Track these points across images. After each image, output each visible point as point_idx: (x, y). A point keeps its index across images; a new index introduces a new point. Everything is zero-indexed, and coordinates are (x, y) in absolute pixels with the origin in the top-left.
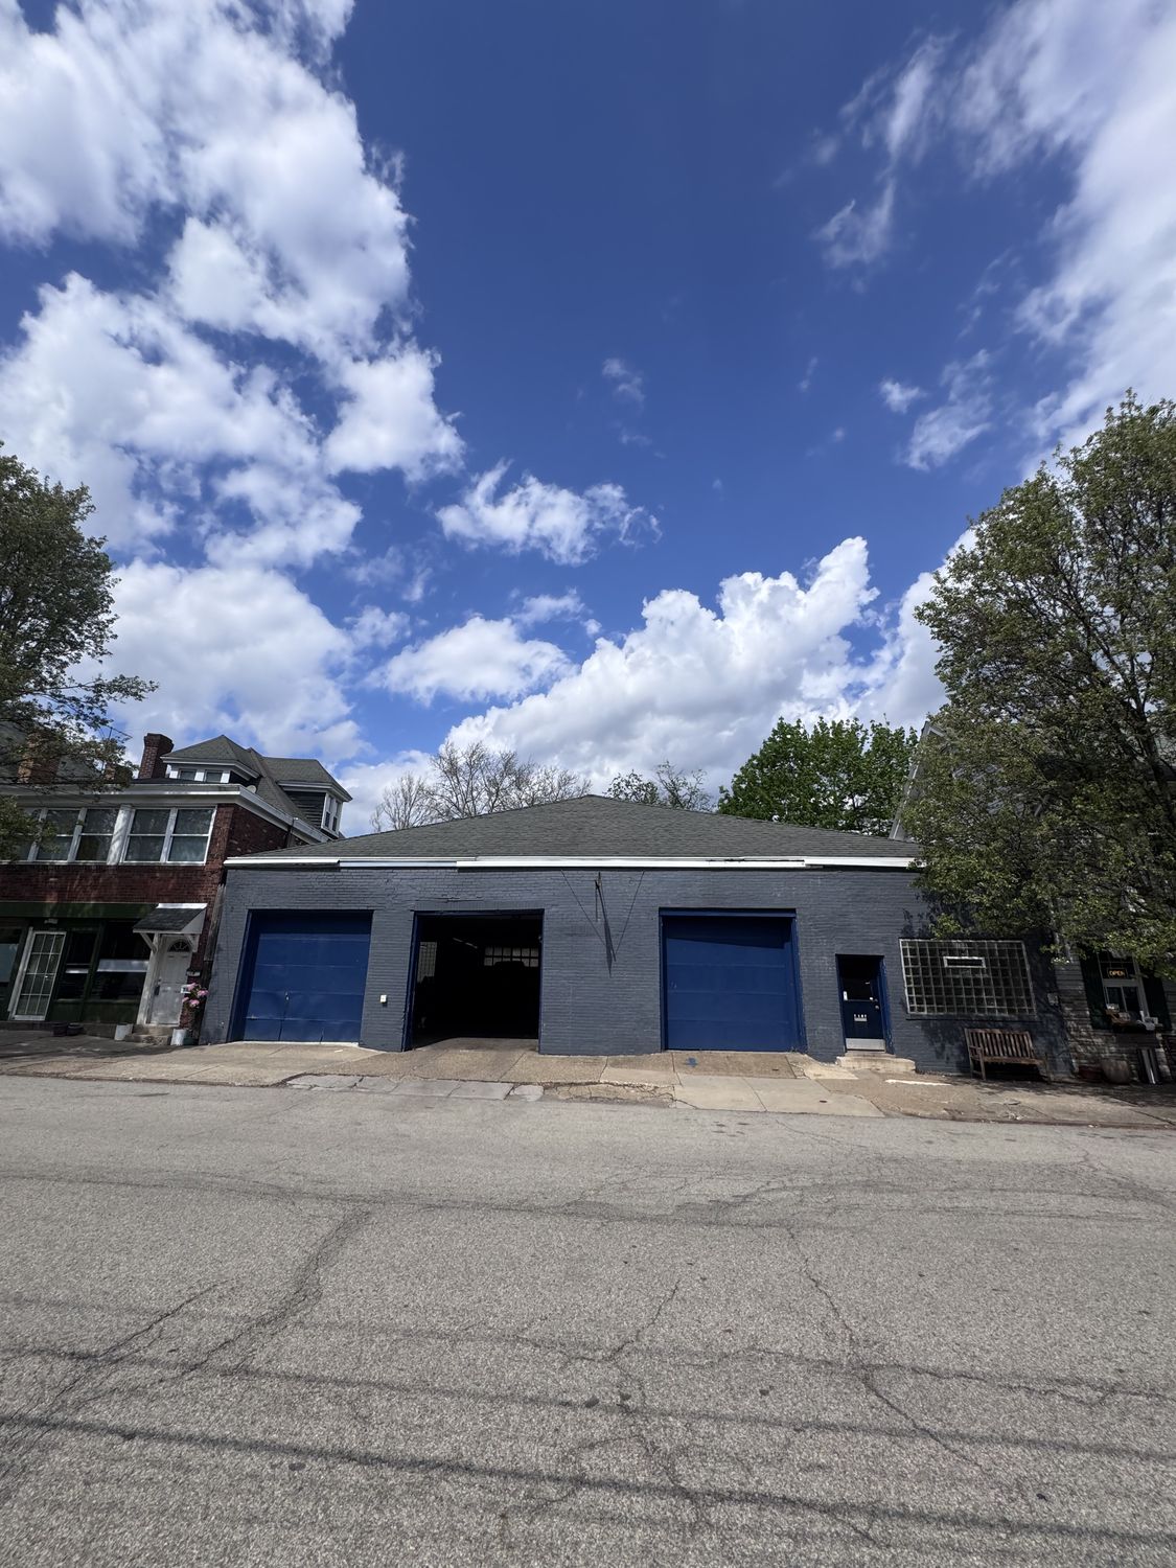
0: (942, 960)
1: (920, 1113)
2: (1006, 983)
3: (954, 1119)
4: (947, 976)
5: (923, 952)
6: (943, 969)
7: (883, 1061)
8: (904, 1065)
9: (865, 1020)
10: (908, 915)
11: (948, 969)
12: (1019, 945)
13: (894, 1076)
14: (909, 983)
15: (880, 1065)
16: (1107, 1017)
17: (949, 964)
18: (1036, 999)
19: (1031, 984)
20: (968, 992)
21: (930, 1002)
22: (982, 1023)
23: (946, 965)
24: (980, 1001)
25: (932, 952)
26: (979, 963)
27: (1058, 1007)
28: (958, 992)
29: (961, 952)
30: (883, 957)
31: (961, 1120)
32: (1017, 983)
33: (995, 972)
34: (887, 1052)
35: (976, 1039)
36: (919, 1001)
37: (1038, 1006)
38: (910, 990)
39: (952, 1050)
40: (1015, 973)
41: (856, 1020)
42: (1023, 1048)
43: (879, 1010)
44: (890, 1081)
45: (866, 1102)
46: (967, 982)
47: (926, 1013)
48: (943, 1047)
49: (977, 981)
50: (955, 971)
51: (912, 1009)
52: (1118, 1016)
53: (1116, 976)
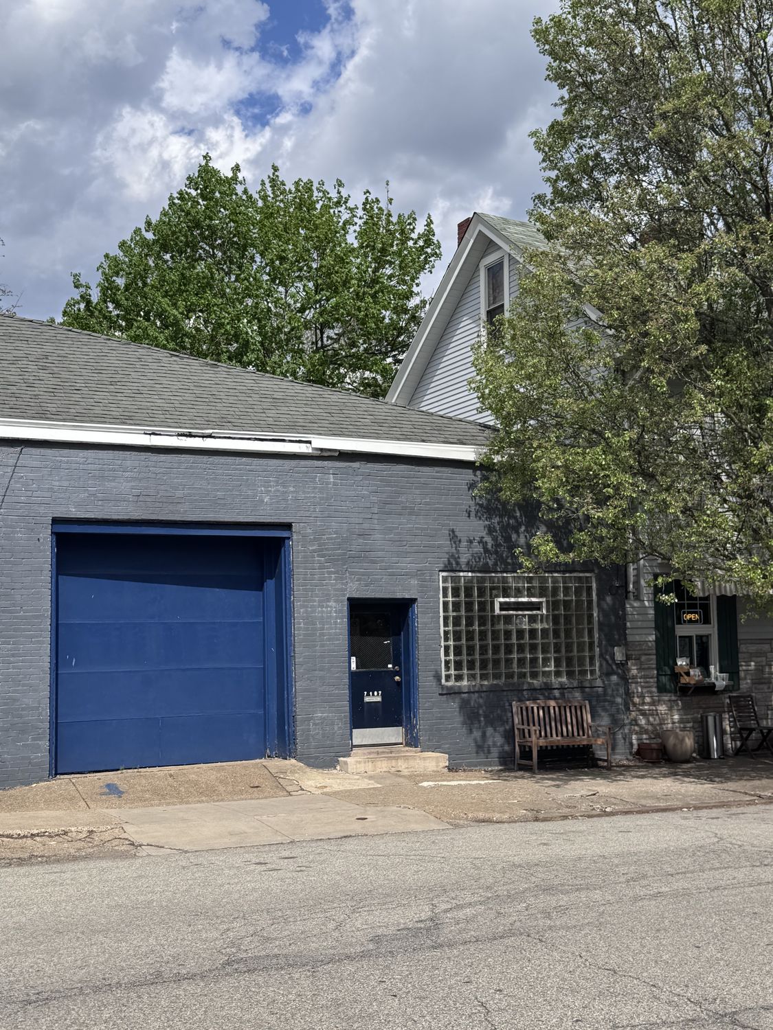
0: (492, 603)
1: (496, 816)
2: (568, 633)
3: (537, 819)
4: (497, 627)
5: (468, 592)
6: (493, 617)
7: (406, 758)
8: (434, 761)
9: (379, 699)
10: (454, 537)
11: (499, 616)
12: (588, 579)
13: (426, 777)
14: (446, 639)
15: (402, 765)
16: (675, 676)
17: (501, 609)
18: (601, 655)
19: (596, 635)
20: (521, 648)
21: (471, 666)
22: (535, 693)
23: (497, 611)
24: (534, 661)
25: (481, 592)
26: (537, 607)
27: (623, 665)
28: (509, 649)
29: (519, 592)
30: (413, 601)
31: (545, 820)
32: (580, 633)
33: (556, 620)
34: (408, 744)
35: (528, 718)
36: (458, 666)
37: (601, 666)
38: (447, 648)
39: (496, 739)
40: (579, 618)
41: (367, 699)
42: (580, 724)
43: (399, 683)
44: (425, 784)
45: (416, 812)
46: (520, 633)
47: (465, 683)
48: (484, 735)
49: (533, 632)
50: (508, 619)
51: (448, 677)
52: (688, 674)
53: (690, 621)
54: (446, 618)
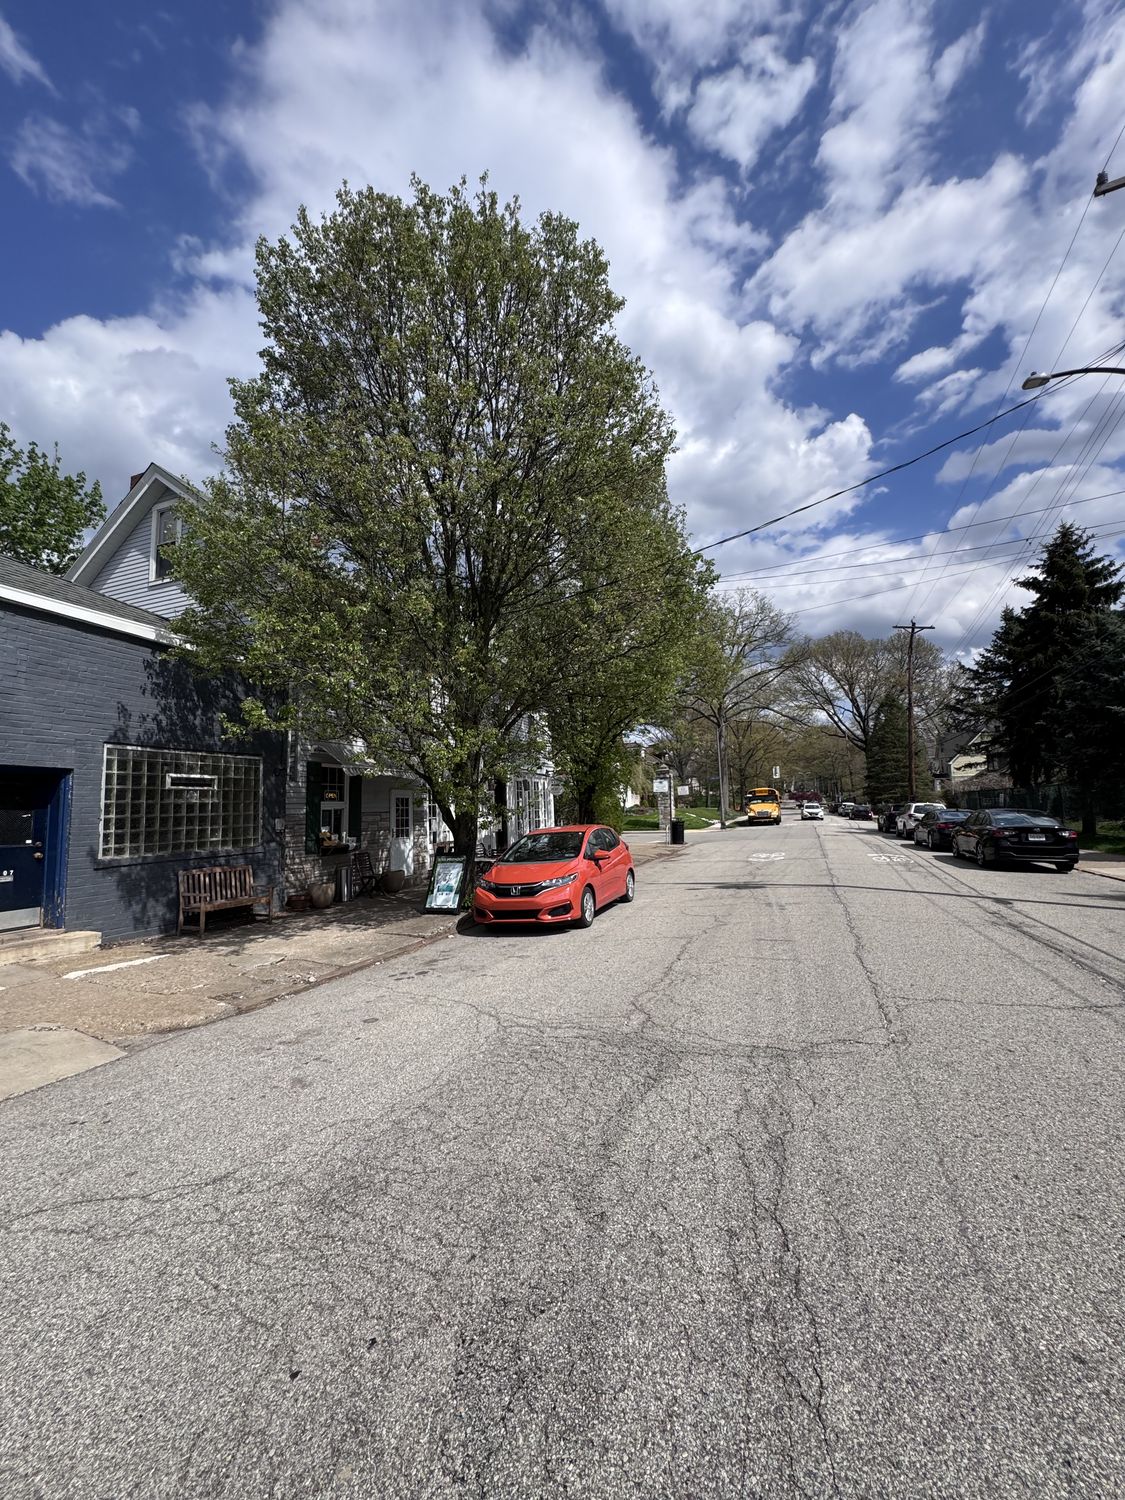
0: (164, 778)
1: (188, 1020)
2: (236, 808)
3: (240, 1012)
4: (166, 801)
5: (137, 766)
6: (163, 791)
7: (44, 943)
8: (82, 941)
9: (10, 879)
10: (123, 711)
11: (170, 791)
12: (256, 763)
13: (72, 963)
14: (107, 812)
15: (39, 954)
16: (319, 841)
17: (172, 784)
18: (263, 826)
19: (261, 809)
20: (190, 821)
21: (135, 838)
22: (201, 862)
23: (168, 785)
24: (202, 832)
25: (152, 767)
26: (209, 783)
27: (281, 834)
28: (178, 822)
29: (191, 770)
30: (70, 771)
32: (246, 807)
33: (226, 795)
34: (46, 926)
35: (195, 885)
36: (119, 839)
37: (263, 836)
38: (107, 823)
39: (158, 910)
40: (247, 796)
42: (243, 888)
43: (40, 860)
44: (72, 975)
46: (190, 807)
47: (127, 856)
48: (144, 908)
49: (203, 806)
50: (178, 794)
51: (106, 852)
52: (330, 839)
53: (331, 799)
54: (108, 792)
